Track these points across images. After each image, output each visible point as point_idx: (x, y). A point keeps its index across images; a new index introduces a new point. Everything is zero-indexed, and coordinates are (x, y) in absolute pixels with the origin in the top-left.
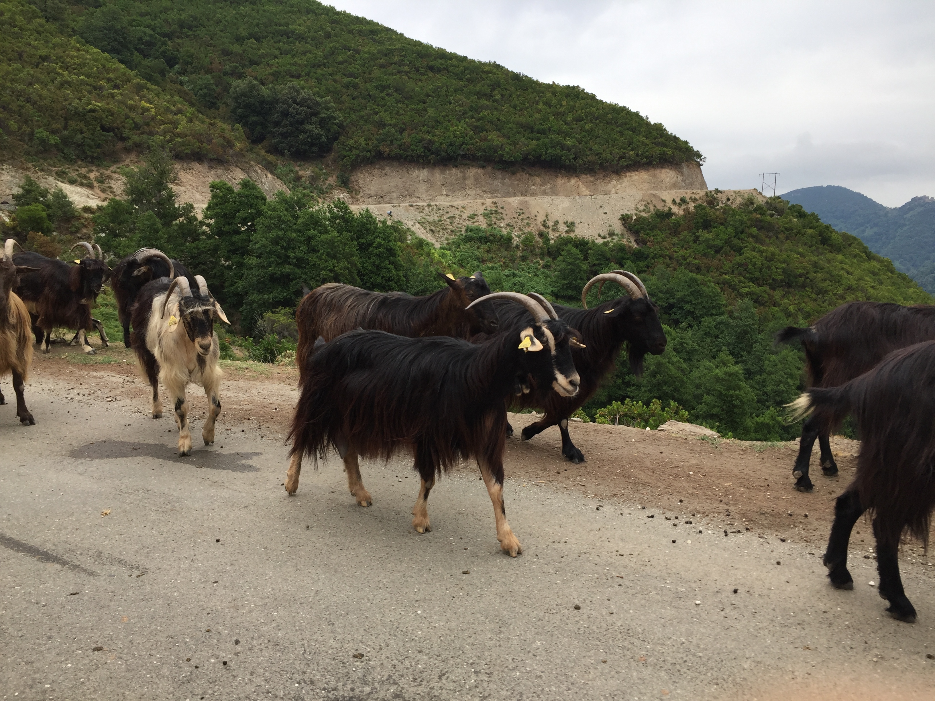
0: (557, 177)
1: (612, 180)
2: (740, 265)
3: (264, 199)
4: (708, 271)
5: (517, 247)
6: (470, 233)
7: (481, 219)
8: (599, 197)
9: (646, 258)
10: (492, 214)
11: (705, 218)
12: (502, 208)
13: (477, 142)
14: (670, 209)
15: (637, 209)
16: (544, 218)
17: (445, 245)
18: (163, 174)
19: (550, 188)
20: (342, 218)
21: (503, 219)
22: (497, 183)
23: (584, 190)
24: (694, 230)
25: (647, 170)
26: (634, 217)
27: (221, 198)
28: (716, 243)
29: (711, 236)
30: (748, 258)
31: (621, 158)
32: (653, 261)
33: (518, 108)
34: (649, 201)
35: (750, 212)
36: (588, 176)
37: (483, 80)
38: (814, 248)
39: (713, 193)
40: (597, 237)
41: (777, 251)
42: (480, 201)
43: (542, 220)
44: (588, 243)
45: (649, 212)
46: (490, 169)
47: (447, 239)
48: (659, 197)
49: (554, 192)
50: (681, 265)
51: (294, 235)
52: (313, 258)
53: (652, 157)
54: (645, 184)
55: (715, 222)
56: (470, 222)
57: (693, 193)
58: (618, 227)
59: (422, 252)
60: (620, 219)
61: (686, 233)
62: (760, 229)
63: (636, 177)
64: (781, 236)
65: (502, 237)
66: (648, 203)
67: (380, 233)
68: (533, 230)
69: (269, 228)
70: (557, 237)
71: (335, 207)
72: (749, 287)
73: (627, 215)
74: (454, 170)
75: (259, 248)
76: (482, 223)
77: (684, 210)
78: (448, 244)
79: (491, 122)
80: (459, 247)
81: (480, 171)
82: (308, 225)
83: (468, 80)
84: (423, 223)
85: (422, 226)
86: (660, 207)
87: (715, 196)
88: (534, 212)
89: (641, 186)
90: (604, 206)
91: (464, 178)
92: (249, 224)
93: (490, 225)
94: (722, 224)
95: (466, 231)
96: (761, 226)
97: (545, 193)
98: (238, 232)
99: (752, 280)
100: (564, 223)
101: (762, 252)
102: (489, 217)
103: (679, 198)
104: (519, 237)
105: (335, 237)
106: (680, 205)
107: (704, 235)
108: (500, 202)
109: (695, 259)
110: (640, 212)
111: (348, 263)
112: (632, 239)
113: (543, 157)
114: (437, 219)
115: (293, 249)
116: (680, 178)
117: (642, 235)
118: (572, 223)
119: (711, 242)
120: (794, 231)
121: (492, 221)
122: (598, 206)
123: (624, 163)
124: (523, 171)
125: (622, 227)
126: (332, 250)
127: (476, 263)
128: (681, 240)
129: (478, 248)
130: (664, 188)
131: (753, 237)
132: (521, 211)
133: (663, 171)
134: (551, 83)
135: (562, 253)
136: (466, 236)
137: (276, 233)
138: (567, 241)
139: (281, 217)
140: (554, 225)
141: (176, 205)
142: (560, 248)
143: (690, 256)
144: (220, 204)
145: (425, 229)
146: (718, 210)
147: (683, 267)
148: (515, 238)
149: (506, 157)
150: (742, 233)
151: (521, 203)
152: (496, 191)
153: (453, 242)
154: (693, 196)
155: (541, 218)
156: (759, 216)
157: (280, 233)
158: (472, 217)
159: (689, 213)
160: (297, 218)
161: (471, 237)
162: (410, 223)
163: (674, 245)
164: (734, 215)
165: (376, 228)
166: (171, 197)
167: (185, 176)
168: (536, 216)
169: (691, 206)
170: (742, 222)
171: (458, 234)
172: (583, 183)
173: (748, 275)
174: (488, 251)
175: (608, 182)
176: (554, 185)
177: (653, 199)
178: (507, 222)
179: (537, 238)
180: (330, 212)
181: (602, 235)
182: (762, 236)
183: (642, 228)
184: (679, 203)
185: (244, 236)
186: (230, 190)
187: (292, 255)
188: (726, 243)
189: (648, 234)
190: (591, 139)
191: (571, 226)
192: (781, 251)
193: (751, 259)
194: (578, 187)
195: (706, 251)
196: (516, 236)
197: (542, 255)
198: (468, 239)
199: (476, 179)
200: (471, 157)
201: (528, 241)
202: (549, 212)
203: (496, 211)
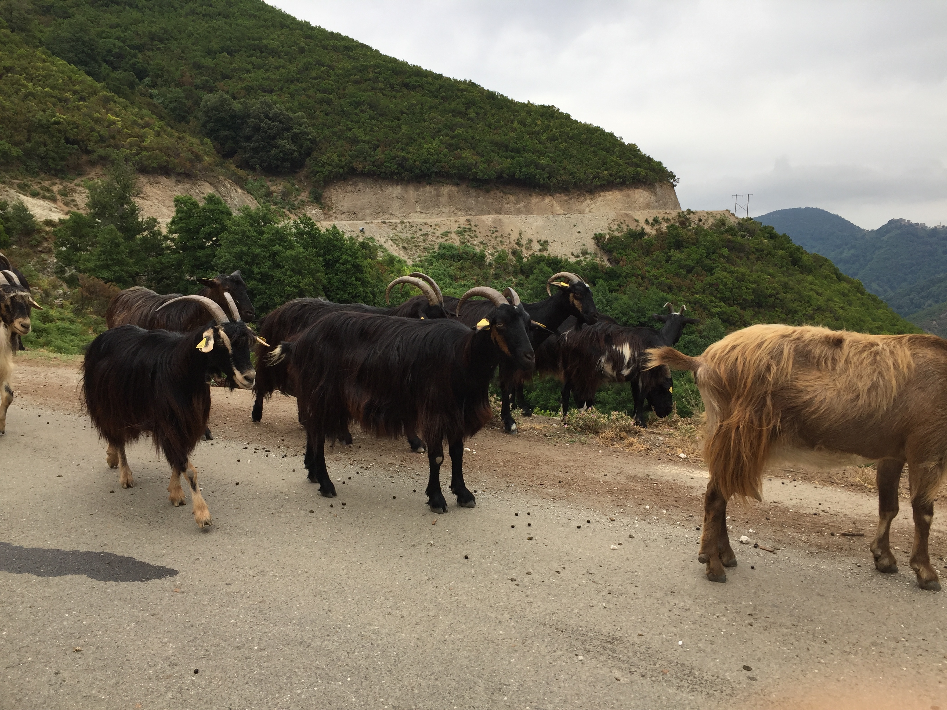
0: (531, 195)
1: (586, 199)
2: (711, 285)
3: (230, 214)
4: (679, 291)
5: (490, 265)
6: (443, 251)
7: (454, 236)
8: (573, 216)
9: (618, 277)
10: (465, 231)
11: (677, 238)
12: (476, 226)
13: (451, 160)
14: (643, 229)
15: (610, 228)
16: (517, 236)
17: (418, 262)
18: (126, 187)
19: (525, 207)
20: (308, 233)
21: (477, 237)
22: (471, 201)
23: (558, 208)
24: (666, 250)
25: (621, 190)
26: (607, 237)
27: (186, 212)
28: (687, 263)
29: (683, 256)
30: (719, 278)
31: (595, 177)
32: (625, 280)
33: (493, 127)
34: (622, 221)
35: (722, 233)
36: (563, 195)
37: (459, 98)
38: (785, 269)
39: (686, 213)
40: (570, 255)
41: (748, 272)
42: (453, 219)
43: (516, 239)
44: (560, 261)
45: (622, 231)
46: (464, 187)
47: (420, 256)
48: (632, 217)
49: (529, 211)
50: (653, 284)
51: (258, 251)
52: (277, 274)
53: (625, 177)
54: (619, 204)
55: (688, 242)
56: (443, 240)
57: (666, 213)
58: (591, 246)
59: (393, 269)
60: (593, 238)
61: (658, 253)
62: (731, 249)
63: (610, 197)
64: (752, 257)
65: (475, 255)
66: (622, 223)
67: (347, 250)
68: (506, 248)
69: (233, 243)
70: (530, 256)
71: (301, 222)
72: (720, 306)
73: (600, 234)
74: (428, 188)
75: (223, 264)
76: (455, 241)
77: (657, 230)
78: (421, 261)
79: (466, 140)
80: (431, 264)
81: (454, 188)
82: (273, 240)
83: (443, 98)
84: (396, 240)
85: (395, 243)
86: (633, 226)
87: (688, 216)
88: (507, 230)
89: (615, 206)
90: (577, 225)
91: (438, 195)
92: (214, 239)
93: (463, 243)
94: (694, 244)
95: (439, 248)
96: (733, 247)
97: (519, 212)
98: (202, 247)
99: (722, 300)
100: (538, 242)
101: (733, 273)
102: (463, 235)
103: (652, 218)
104: (492, 255)
105: (300, 253)
106: (653, 225)
107: (676, 255)
108: (474, 220)
109: (668, 279)
110: (613, 231)
111: (313, 279)
112: (605, 259)
113: (517, 176)
114: (409, 236)
115: (258, 264)
116: (653, 198)
117: (614, 254)
118: (546, 242)
119: (683, 262)
120: (765, 252)
121: (465, 239)
122: (572, 225)
123: (597, 182)
124: (497, 189)
125: (595, 246)
126: (297, 266)
127: (448, 281)
128: (654, 260)
129: (451, 266)
130: (638, 208)
131: (724, 257)
132: (495, 230)
133: (637, 191)
134: (526, 102)
135: (535, 271)
136: (439, 254)
137: (239, 248)
138: (539, 260)
139: (244, 232)
140: (528, 244)
141: (140, 220)
142: (533, 267)
143: (662, 275)
144: (185, 219)
145: (398, 246)
146: (690, 230)
147: (655, 287)
148: (488, 256)
149: (480, 175)
150: (713, 253)
151: (494, 221)
152: (470, 209)
153: (426, 259)
154: (666, 216)
155: (514, 236)
156: (730, 237)
157: (245, 249)
158: (445, 234)
159: (662, 234)
160: (262, 233)
161: (444, 254)
162: (382, 240)
163: (646, 264)
164: (706, 235)
165: (343, 245)
166: (134, 211)
167: (150, 190)
168: (509, 234)
169: (664, 226)
170: (713, 243)
171: (431, 251)
172: (557, 202)
173: (719, 295)
174: (461, 269)
175: (583, 201)
176: (528, 203)
177: (626, 219)
178: (480, 239)
179: (511, 256)
180: (296, 228)
181: (575, 254)
182: (733, 256)
183: (614, 247)
184: (652, 224)
185: (209, 251)
186: (195, 205)
187: (256, 270)
188: (697, 263)
189: (621, 253)
190: (565, 159)
191: (544, 244)
192: (751, 271)
193: (721, 279)
194: (552, 206)
195: (678, 271)
196: (489, 254)
197: (515, 273)
198: (441, 257)
199: (450, 197)
200: (445, 175)
201: (501, 258)
202: (523, 230)
203: (469, 229)
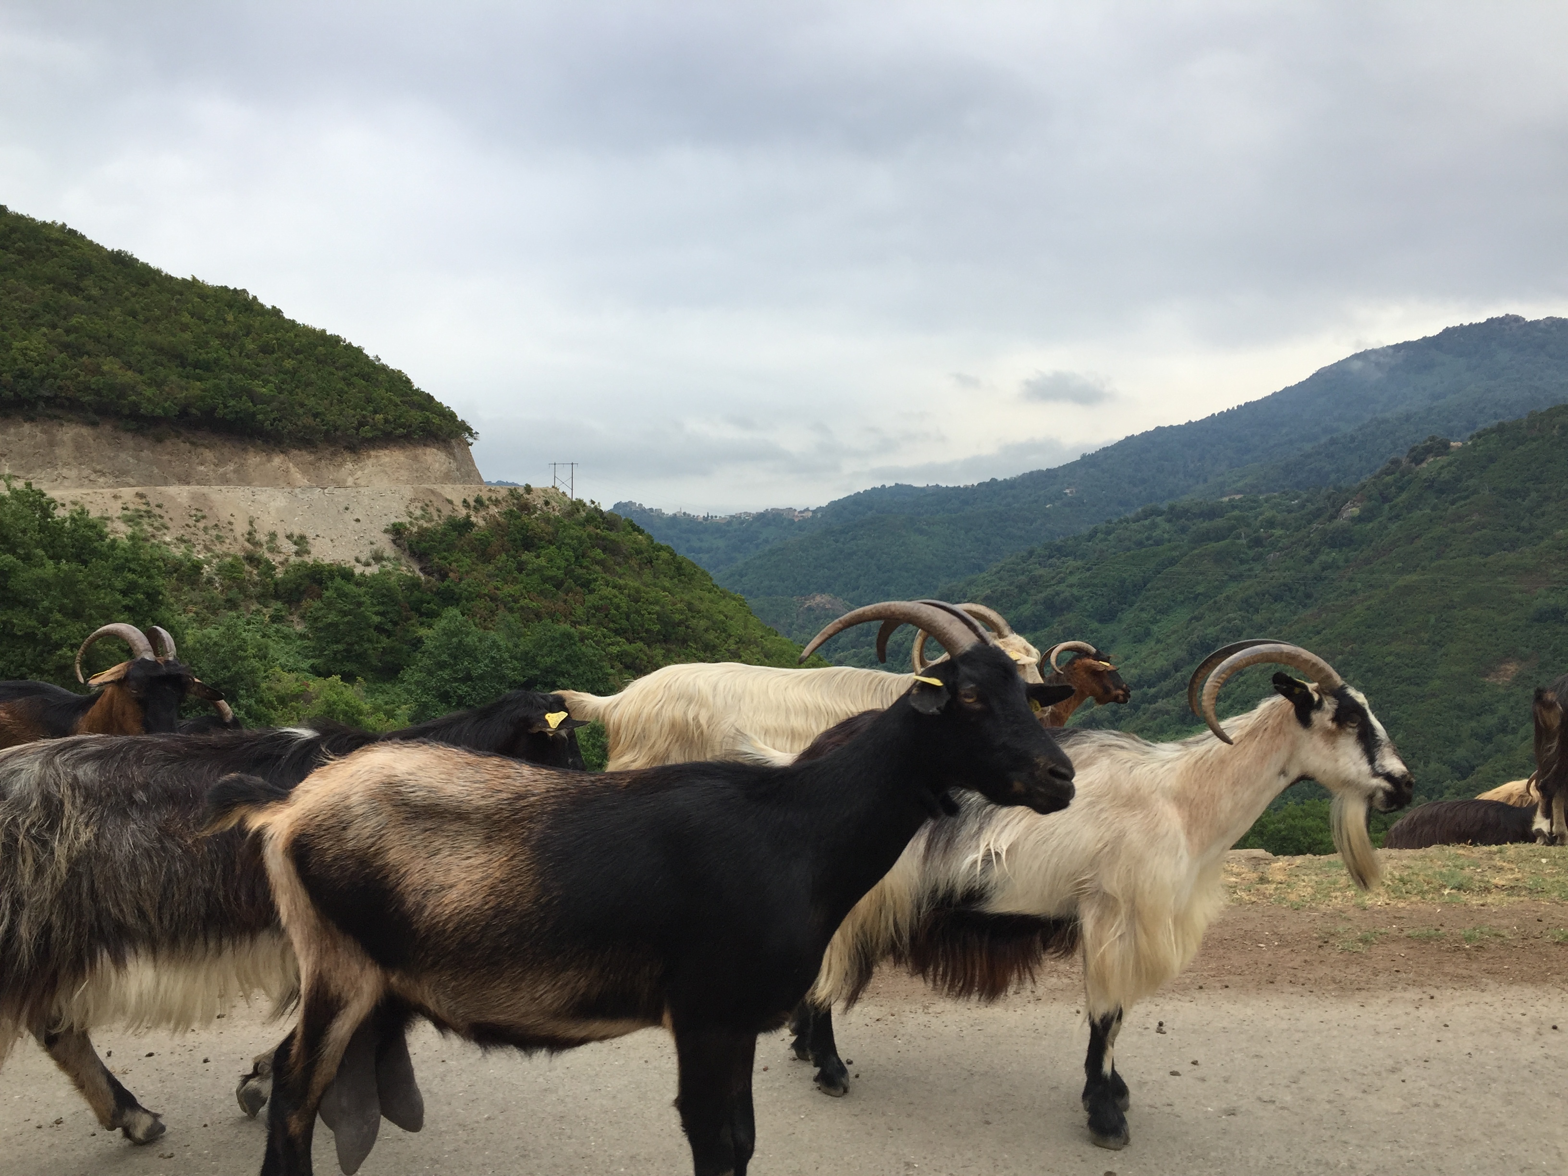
2: (598, 609)
5: (210, 581)
7: (121, 526)
8: (336, 492)
10: (140, 517)
11: (522, 531)
13: (78, 375)
14: (465, 516)
16: (245, 527)
19: (235, 471)
21: (167, 528)
24: (512, 552)
26: (410, 529)
28: (552, 573)
29: (542, 562)
30: (606, 598)
31: (361, 424)
34: (428, 502)
36: (304, 453)
40: (353, 563)
42: (106, 491)
43: (245, 531)
45: (431, 520)
46: (108, 428)
48: (440, 495)
53: (410, 426)
54: (402, 472)
58: (386, 546)
60: (388, 532)
61: (502, 557)
62: (605, 551)
63: (387, 459)
64: (633, 563)
65: (177, 563)
66: (427, 505)
70: (285, 563)
73: (397, 524)
74: (27, 428)
77: (486, 518)
86: (447, 512)
87: (525, 496)
88: (225, 516)
90: (351, 508)
100: (287, 537)
102: (138, 524)
103: (472, 498)
104: (209, 562)
107: (531, 560)
108: (152, 494)
109: (531, 600)
112: (416, 568)
113: (220, 412)
117: (432, 559)
118: (302, 538)
119: (545, 572)
122: (341, 509)
123: (366, 432)
124: (178, 437)
125: (394, 546)
128: (500, 569)
132: (199, 514)
133: (428, 450)
140: (270, 541)
143: (522, 595)
147: (516, 615)
148: (203, 565)
149: (146, 408)
150: (583, 557)
154: (492, 496)
155: (241, 528)
156: (595, 531)
159: (495, 524)
163: (490, 576)
168: (230, 523)
169: (496, 512)
170: (578, 540)
173: (611, 625)
176: (242, 465)
177: (432, 498)
179: (246, 565)
181: (363, 559)
183: (432, 548)
184: (475, 508)
191: (301, 541)
194: (287, 471)
195: (542, 586)
196: (203, 561)
197: (263, 598)
201: (229, 570)
202: (254, 516)
203: (147, 512)
